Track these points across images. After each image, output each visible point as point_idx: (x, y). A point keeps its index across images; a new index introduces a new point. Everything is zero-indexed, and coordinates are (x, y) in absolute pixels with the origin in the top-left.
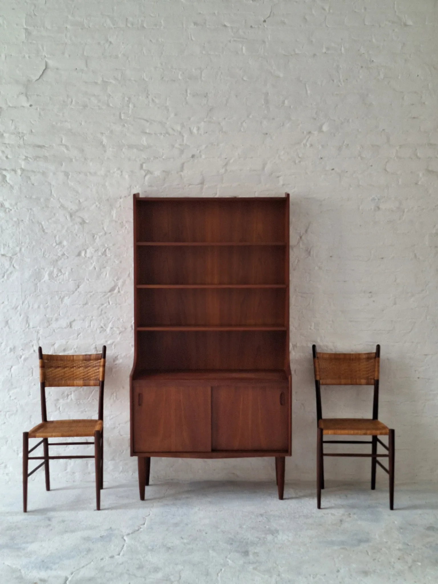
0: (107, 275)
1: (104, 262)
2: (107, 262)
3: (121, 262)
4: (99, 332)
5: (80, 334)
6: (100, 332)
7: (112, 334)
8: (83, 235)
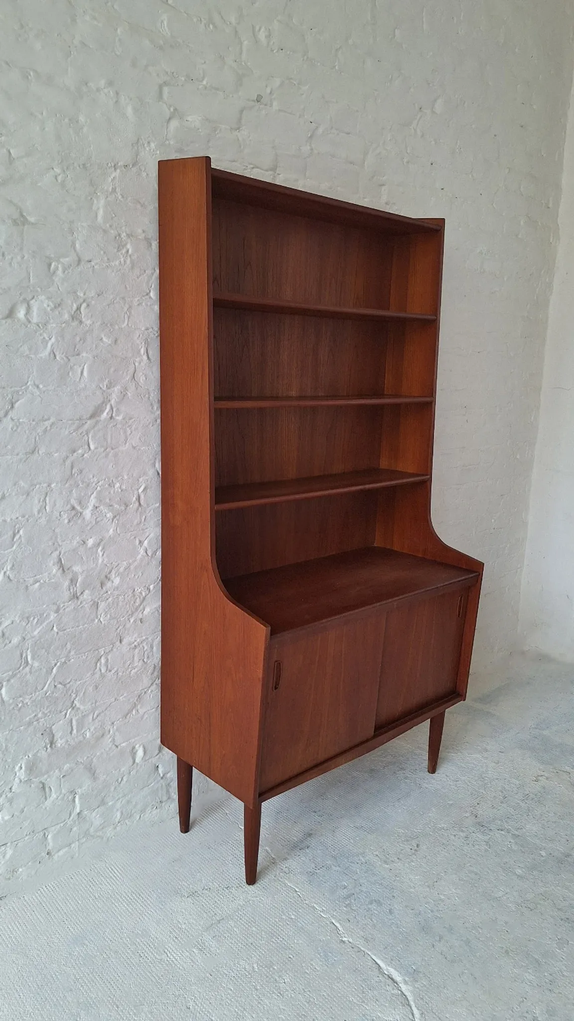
0: (85, 373)
1: (78, 339)
2: (83, 340)
3: (116, 341)
4: (66, 521)
5: (18, 531)
6: (69, 521)
7: (97, 523)
8: (23, 257)
